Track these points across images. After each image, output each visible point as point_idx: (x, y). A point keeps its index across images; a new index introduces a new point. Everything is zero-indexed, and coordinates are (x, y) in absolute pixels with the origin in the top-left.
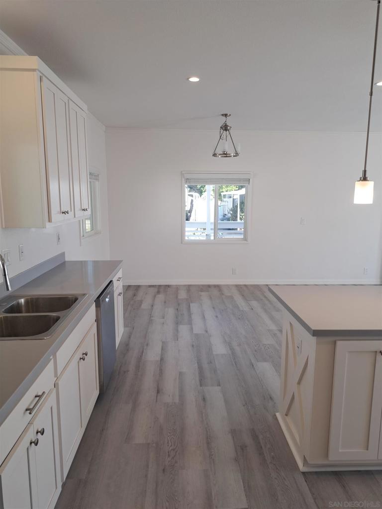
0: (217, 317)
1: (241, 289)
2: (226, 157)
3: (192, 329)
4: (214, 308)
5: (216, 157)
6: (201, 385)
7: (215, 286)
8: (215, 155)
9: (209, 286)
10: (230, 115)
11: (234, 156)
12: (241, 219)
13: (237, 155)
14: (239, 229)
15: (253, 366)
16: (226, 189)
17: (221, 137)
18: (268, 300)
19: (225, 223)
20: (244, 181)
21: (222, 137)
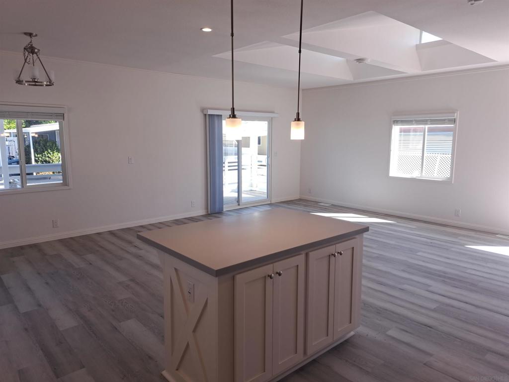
0: (47, 283)
1: (66, 243)
2: (35, 85)
3: (16, 307)
4: (39, 274)
5: (22, 84)
6: (58, 377)
7: (32, 246)
8: (19, 82)
9: (22, 248)
10: (36, 35)
11: (47, 85)
12: (36, 161)
13: (50, 84)
14: (35, 174)
15: (116, 329)
16: (9, 126)
17: (26, 60)
18: (106, 250)
19: (14, 167)
20: (56, 116)
21: (28, 60)
